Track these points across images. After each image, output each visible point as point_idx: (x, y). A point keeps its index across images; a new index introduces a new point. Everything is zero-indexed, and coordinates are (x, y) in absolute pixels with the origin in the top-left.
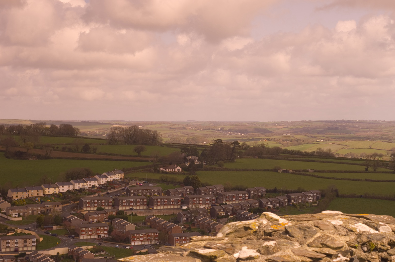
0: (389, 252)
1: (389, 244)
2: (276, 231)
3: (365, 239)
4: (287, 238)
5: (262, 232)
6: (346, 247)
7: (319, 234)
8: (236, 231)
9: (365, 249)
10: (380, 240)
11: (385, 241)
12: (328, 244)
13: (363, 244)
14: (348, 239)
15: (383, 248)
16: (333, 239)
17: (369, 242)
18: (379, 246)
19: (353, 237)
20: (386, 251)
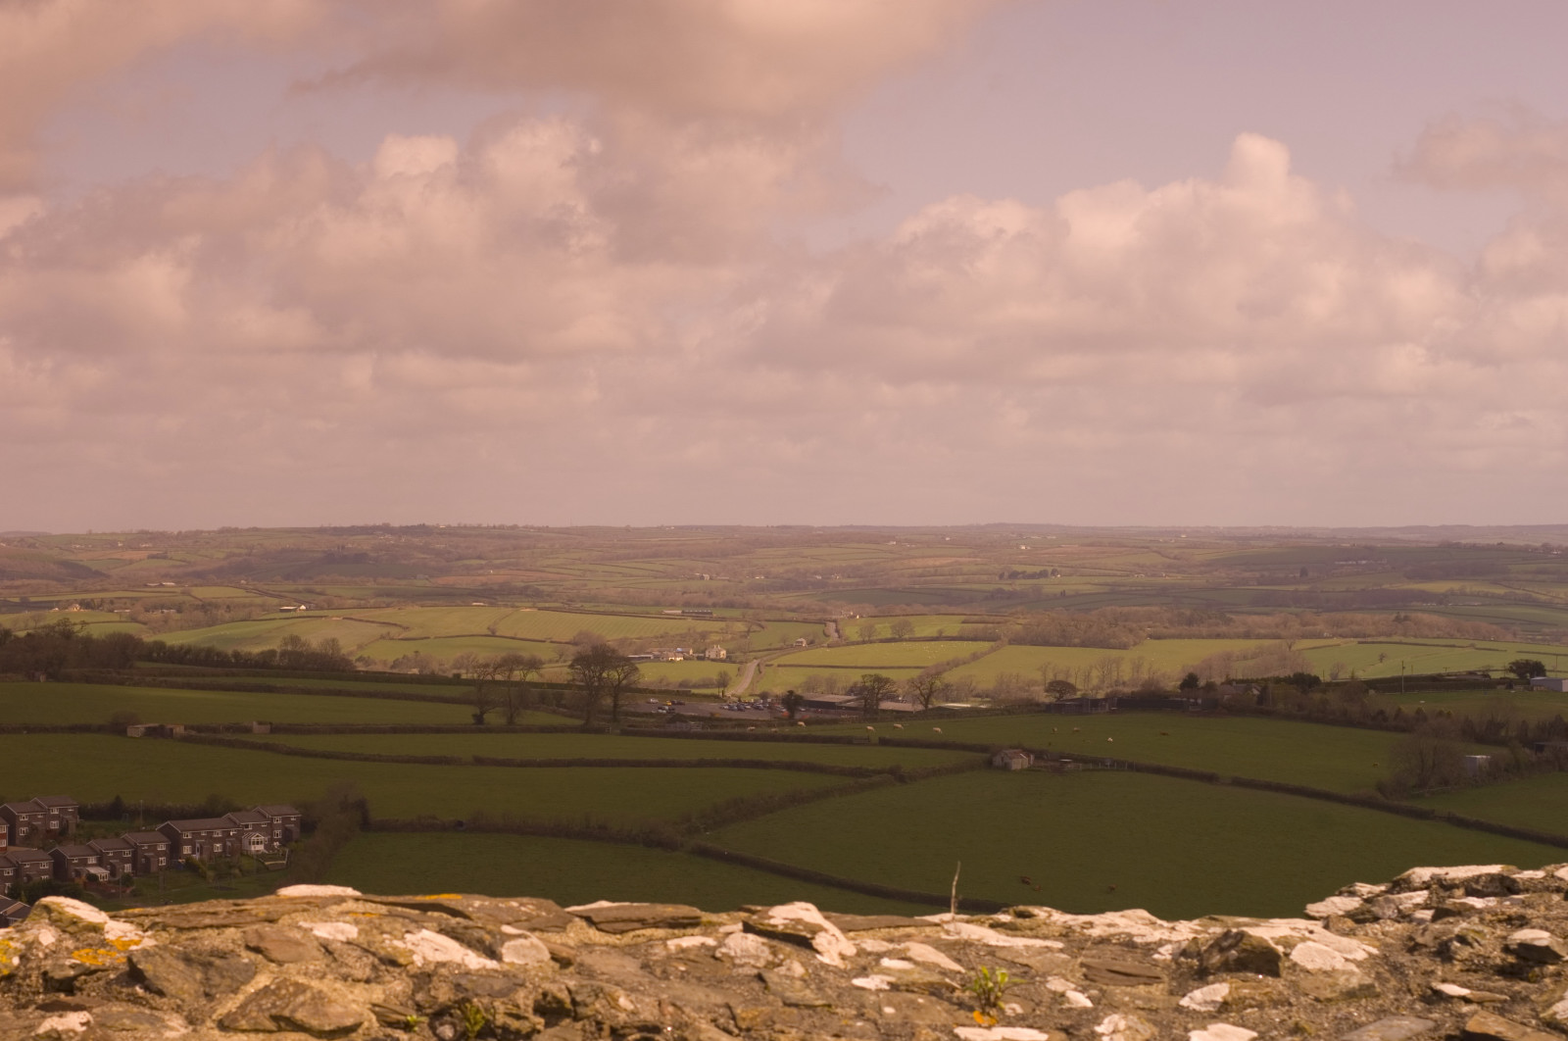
1: (539, 1010)
2: (90, 972)
3: (444, 994)
4: (135, 1000)
5: (35, 979)
6: (372, 1024)
7: (262, 980)
9: (447, 1032)
10: (503, 993)
11: (525, 999)
12: (300, 1015)
13: (440, 1014)
14: (377, 993)
15: (515, 1024)
16: (319, 998)
17: (461, 1003)
18: (500, 1019)
19: (399, 986)
20: (527, 1037)
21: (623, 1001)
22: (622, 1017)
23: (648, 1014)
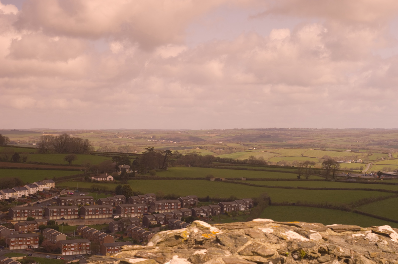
0: (319, 259)
1: (319, 252)
2: (206, 240)
3: (295, 247)
4: (218, 247)
5: (193, 241)
6: (277, 255)
7: (249, 243)
8: (166, 240)
9: (296, 257)
10: (310, 247)
11: (316, 249)
12: (259, 252)
13: (294, 252)
14: (278, 246)
15: (313, 255)
16: (264, 247)
17: (300, 249)
18: (310, 254)
19: (284, 245)
20: (316, 258)
21: (341, 250)
22: (341, 254)
23: (347, 253)
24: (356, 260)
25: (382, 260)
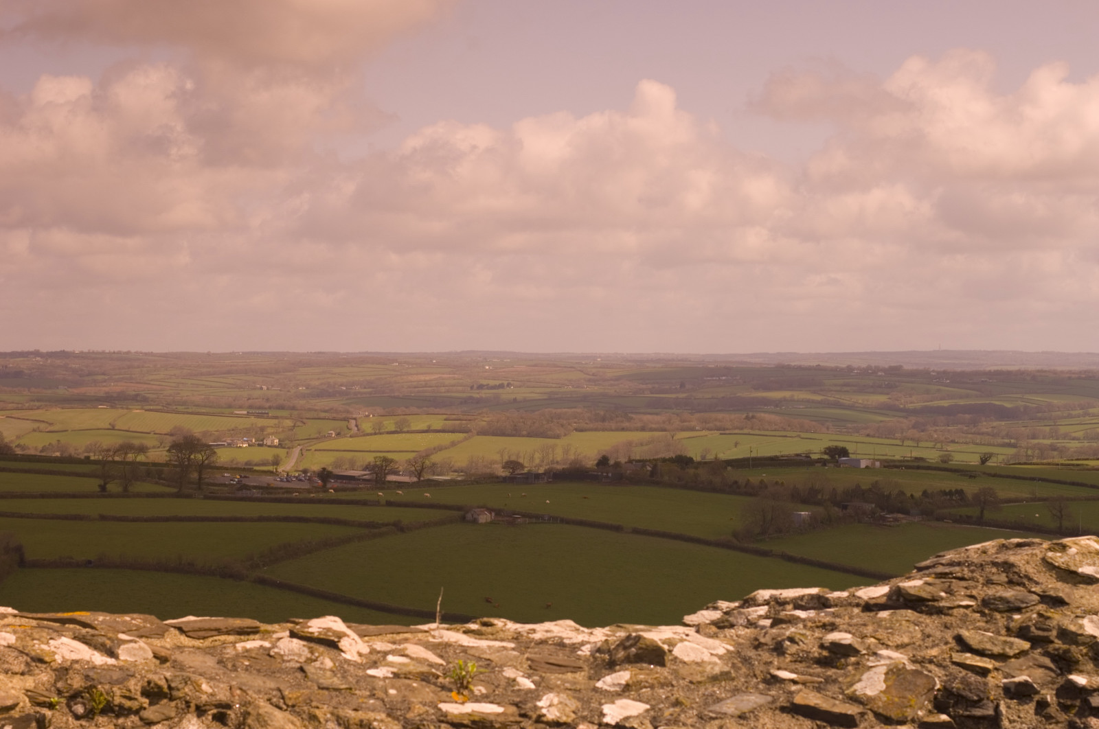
0: (145, 714)
1: (145, 693)
3: (77, 683)
6: (25, 704)
9: (80, 709)
10: (119, 682)
11: (135, 686)
13: (74, 697)
14: (29, 682)
15: (128, 703)
17: (89, 689)
18: (117, 700)
19: (45, 677)
20: (137, 712)
21: (205, 687)
22: (204, 697)
23: (223, 696)
24: (246, 714)
25: (317, 712)
